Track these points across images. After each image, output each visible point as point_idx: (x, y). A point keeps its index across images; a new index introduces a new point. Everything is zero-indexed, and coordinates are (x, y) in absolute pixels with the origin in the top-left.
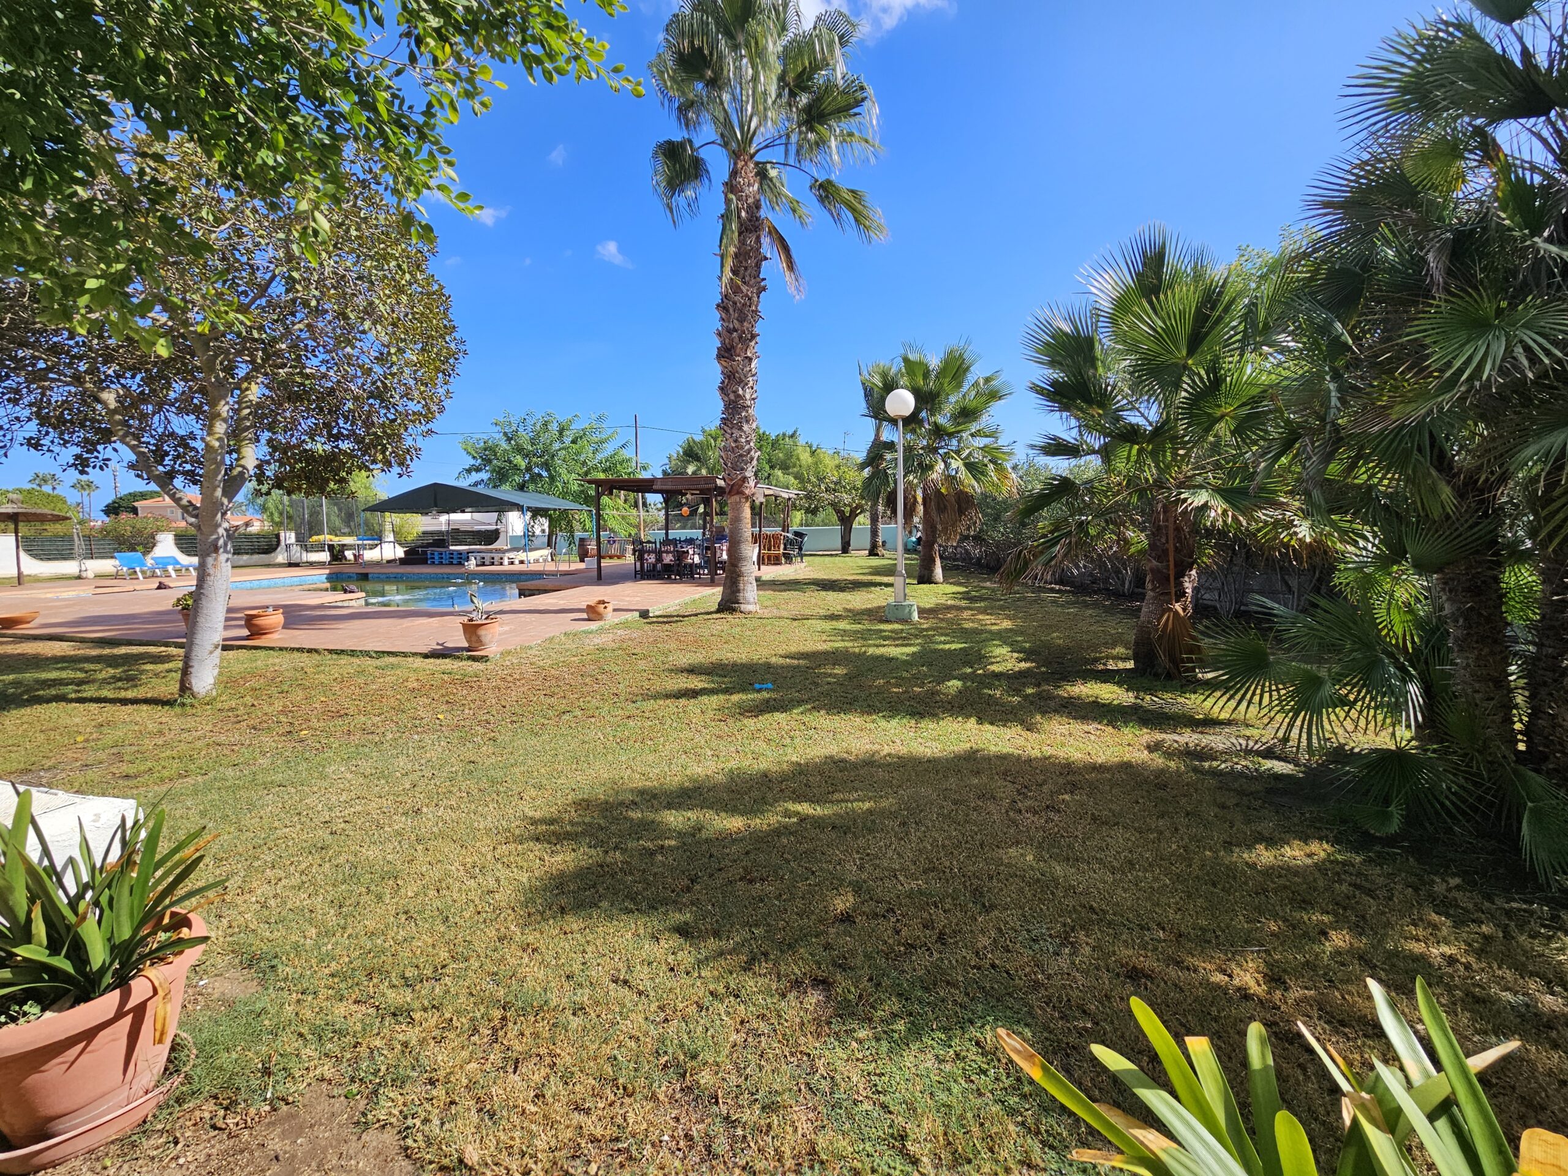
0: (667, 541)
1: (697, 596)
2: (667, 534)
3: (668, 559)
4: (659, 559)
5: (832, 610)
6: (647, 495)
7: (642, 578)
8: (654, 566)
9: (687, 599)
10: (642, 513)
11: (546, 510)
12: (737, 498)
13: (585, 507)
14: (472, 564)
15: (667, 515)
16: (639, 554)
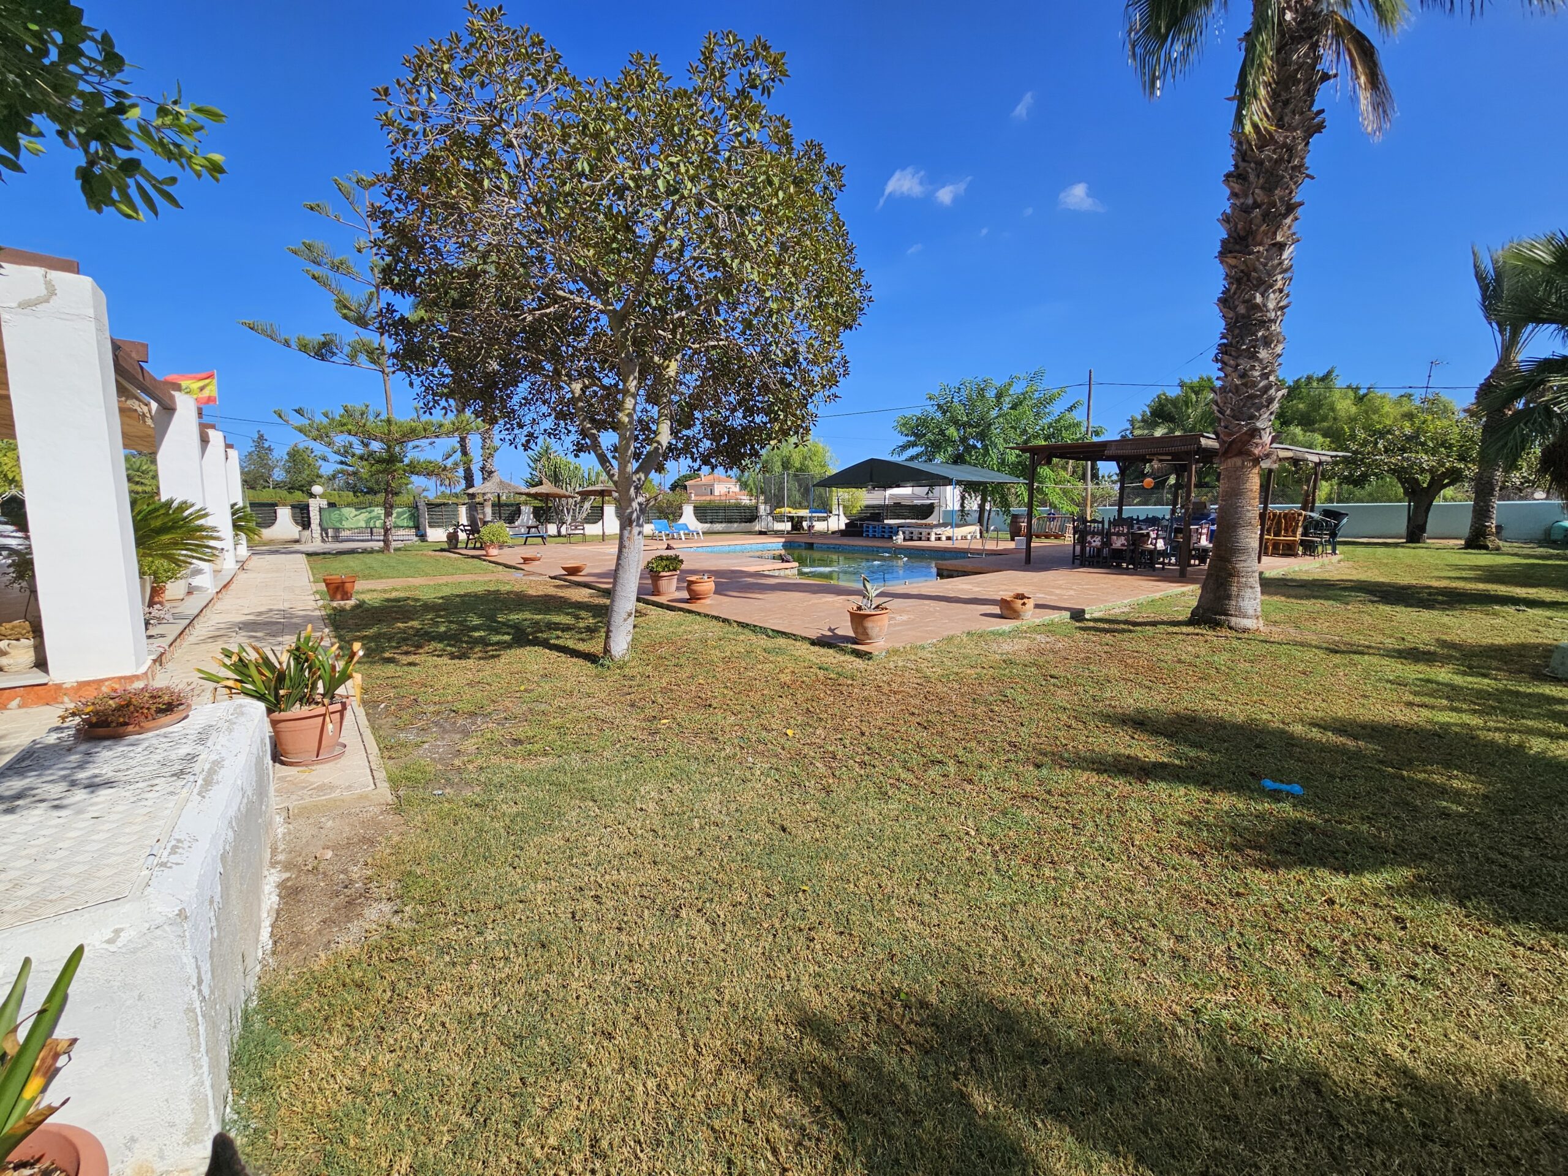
0: (1119, 521)
1: (1158, 595)
2: (1120, 511)
3: (1119, 543)
4: (1107, 543)
5: (1411, 642)
6: (1100, 464)
7: (1082, 565)
8: (1099, 550)
9: (1142, 598)
10: (1090, 486)
11: (978, 484)
12: (1238, 461)
13: (1021, 479)
14: (899, 539)
15: (1122, 489)
16: (1082, 533)
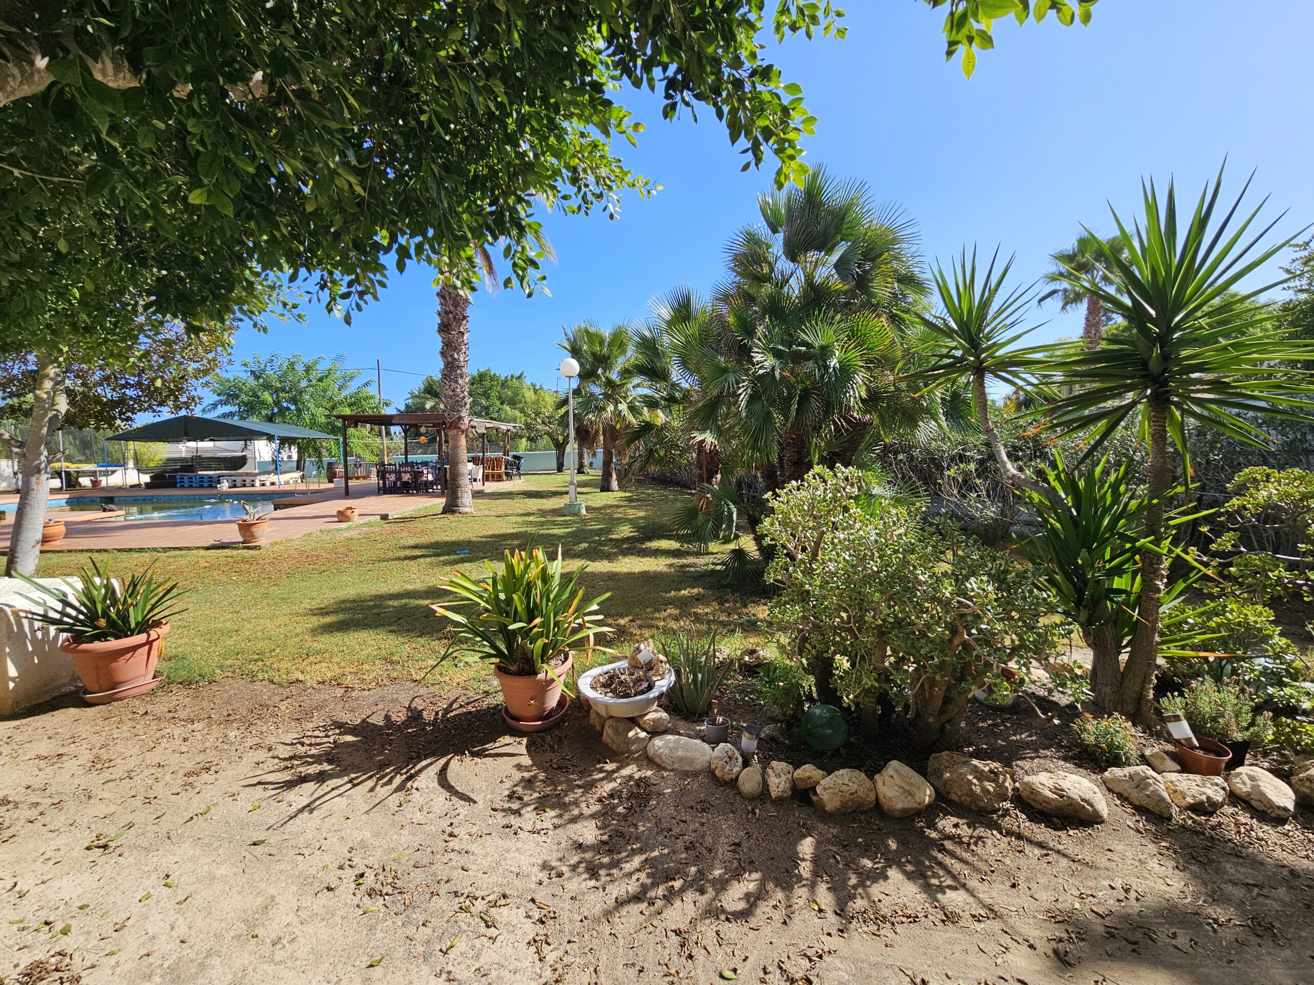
0: (406, 464)
1: (428, 505)
2: (406, 458)
3: (406, 477)
4: (399, 478)
5: (529, 510)
6: (391, 427)
7: (385, 493)
8: (395, 483)
9: (420, 506)
10: (386, 441)
11: (295, 439)
12: (455, 431)
13: (332, 436)
14: (225, 486)
15: (406, 443)
16: (382, 474)
